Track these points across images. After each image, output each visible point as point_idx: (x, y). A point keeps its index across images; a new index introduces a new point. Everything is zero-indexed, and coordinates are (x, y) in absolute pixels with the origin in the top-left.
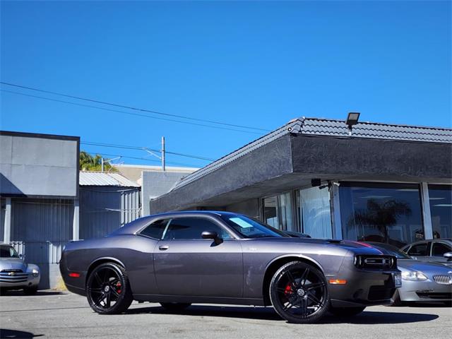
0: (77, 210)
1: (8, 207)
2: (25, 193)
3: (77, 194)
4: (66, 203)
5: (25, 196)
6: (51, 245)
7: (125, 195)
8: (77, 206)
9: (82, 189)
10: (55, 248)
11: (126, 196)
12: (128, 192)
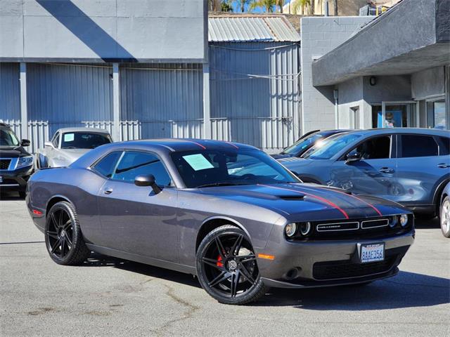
0: (206, 76)
1: (116, 76)
2: (136, 57)
3: (205, 55)
4: (194, 67)
5: (135, 60)
6: (175, 127)
7: (277, 53)
8: (206, 72)
9: (212, 47)
10: (181, 130)
11: (279, 56)
12: (282, 50)
